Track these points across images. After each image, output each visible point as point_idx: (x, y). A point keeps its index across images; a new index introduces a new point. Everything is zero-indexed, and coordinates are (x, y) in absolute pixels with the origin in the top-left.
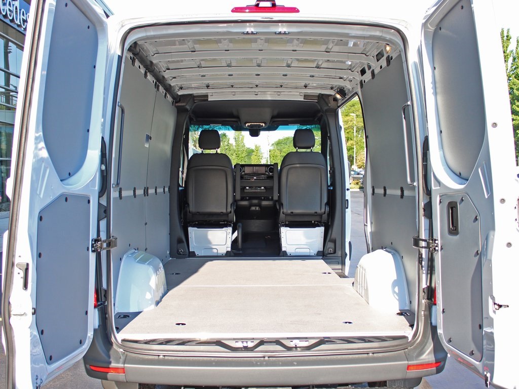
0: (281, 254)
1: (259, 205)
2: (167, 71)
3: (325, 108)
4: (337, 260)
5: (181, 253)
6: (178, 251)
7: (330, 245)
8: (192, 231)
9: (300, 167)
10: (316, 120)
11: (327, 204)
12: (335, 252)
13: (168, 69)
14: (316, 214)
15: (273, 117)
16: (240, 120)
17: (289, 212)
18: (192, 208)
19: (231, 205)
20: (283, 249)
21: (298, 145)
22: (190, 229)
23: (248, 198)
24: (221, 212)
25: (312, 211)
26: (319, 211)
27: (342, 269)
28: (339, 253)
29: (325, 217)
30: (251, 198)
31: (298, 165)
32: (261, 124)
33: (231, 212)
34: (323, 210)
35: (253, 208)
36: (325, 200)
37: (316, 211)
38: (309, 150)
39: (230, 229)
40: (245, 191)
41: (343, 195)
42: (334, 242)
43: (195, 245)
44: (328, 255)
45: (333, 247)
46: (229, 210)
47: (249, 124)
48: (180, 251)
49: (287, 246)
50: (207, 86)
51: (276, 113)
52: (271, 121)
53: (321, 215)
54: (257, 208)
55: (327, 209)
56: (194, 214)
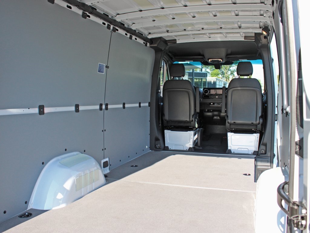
0: (227, 152)
1: (219, 115)
2: (118, 16)
3: (260, 45)
4: (267, 159)
5: (158, 147)
6: (155, 146)
7: (263, 147)
8: (167, 133)
9: (241, 89)
10: (257, 55)
11: (261, 117)
12: (266, 153)
13: (119, 14)
14: (252, 124)
15: (227, 55)
16: (205, 58)
17: (232, 122)
18: (167, 117)
19: (193, 116)
20: (229, 148)
21: (240, 73)
22: (166, 131)
23: (211, 110)
24: (186, 121)
25: (250, 122)
26: (254, 122)
27: (270, 166)
28: (269, 154)
29: (259, 127)
30: (214, 111)
31: (239, 88)
32: (219, 60)
33: (192, 121)
34: (258, 122)
35: (215, 118)
36: (260, 114)
37: (252, 122)
38: (248, 77)
39: (192, 133)
40: (210, 106)
41: (273, 110)
42: (265, 145)
43: (169, 142)
44: (261, 155)
45: (265, 149)
46: (191, 119)
47: (211, 60)
48: (157, 146)
49: (232, 146)
50: (167, 31)
51: (229, 52)
52: (226, 57)
53: (256, 125)
54: (218, 118)
55: (261, 121)
56: (168, 122)
